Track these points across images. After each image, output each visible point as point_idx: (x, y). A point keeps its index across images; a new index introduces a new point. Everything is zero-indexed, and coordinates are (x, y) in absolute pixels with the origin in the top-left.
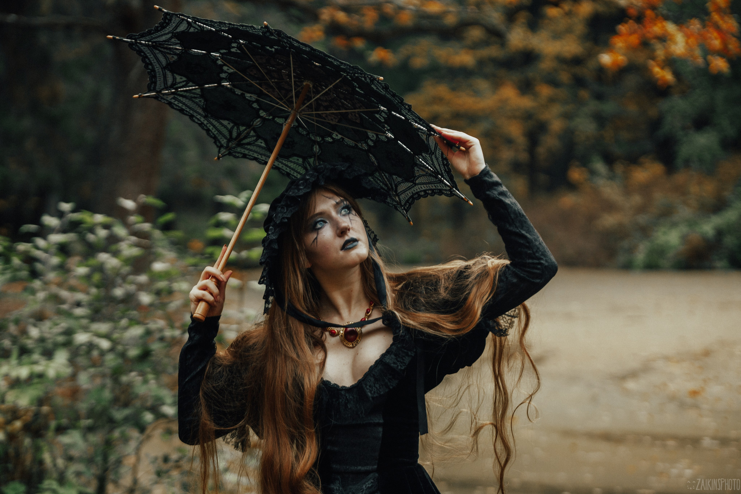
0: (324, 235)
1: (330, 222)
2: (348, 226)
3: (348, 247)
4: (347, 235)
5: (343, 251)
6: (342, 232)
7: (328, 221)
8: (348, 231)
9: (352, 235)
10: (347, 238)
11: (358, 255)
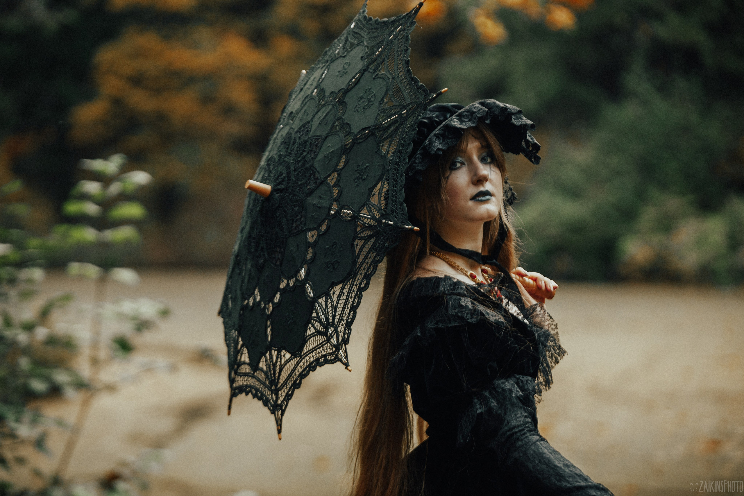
0: (457, 177)
1: (468, 165)
2: (488, 176)
3: (480, 199)
4: (483, 186)
5: (473, 201)
6: (480, 180)
7: (466, 163)
8: (485, 182)
9: (488, 187)
10: (482, 189)
11: (488, 211)
